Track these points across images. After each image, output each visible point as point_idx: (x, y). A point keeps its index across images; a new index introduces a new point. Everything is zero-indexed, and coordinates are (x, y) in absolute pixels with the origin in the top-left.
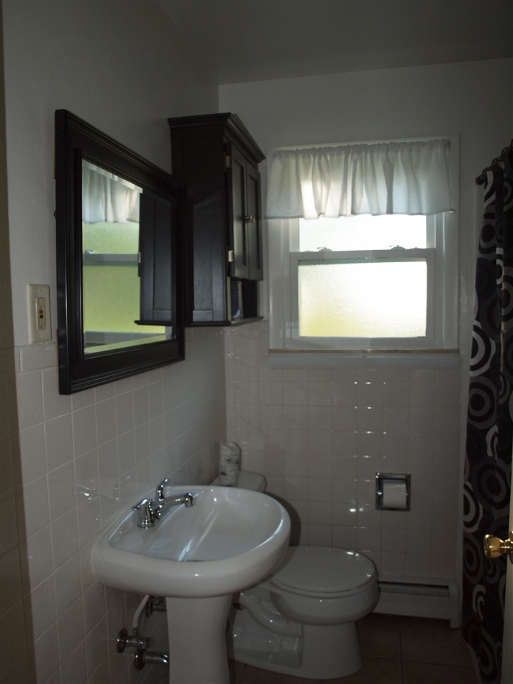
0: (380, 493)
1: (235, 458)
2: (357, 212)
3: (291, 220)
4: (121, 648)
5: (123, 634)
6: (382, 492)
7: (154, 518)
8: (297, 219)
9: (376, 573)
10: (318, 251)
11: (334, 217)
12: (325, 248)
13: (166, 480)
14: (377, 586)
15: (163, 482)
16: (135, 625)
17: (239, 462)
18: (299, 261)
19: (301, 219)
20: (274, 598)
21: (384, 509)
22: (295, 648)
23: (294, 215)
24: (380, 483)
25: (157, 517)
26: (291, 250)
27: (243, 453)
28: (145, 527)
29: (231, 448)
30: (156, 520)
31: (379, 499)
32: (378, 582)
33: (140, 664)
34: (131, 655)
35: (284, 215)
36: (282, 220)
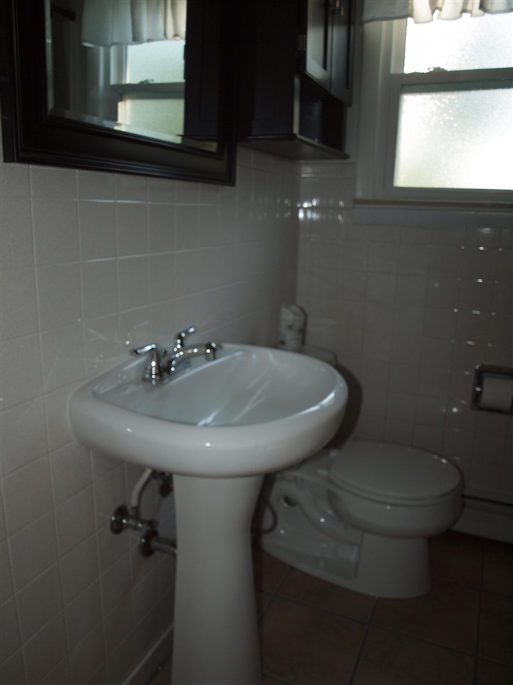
0: (478, 389)
1: (298, 324)
2: (488, 7)
3: (396, 22)
4: (117, 528)
5: (121, 512)
6: (482, 387)
7: (164, 371)
8: (405, 20)
9: (462, 484)
10: (428, 71)
11: (455, 19)
12: (439, 68)
13: (192, 330)
14: (461, 499)
15: (187, 332)
16: (134, 502)
17: (303, 331)
18: (402, 85)
19: (409, 19)
20: (332, 498)
21: (482, 409)
22: (353, 557)
23: (399, 15)
24: (479, 378)
25: (168, 370)
26: (393, 71)
27: (310, 321)
28: (151, 381)
29: (294, 313)
30: (165, 375)
31: (477, 397)
32: (464, 496)
33: (147, 550)
34: (133, 538)
35: (386, 16)
36: (385, 23)
